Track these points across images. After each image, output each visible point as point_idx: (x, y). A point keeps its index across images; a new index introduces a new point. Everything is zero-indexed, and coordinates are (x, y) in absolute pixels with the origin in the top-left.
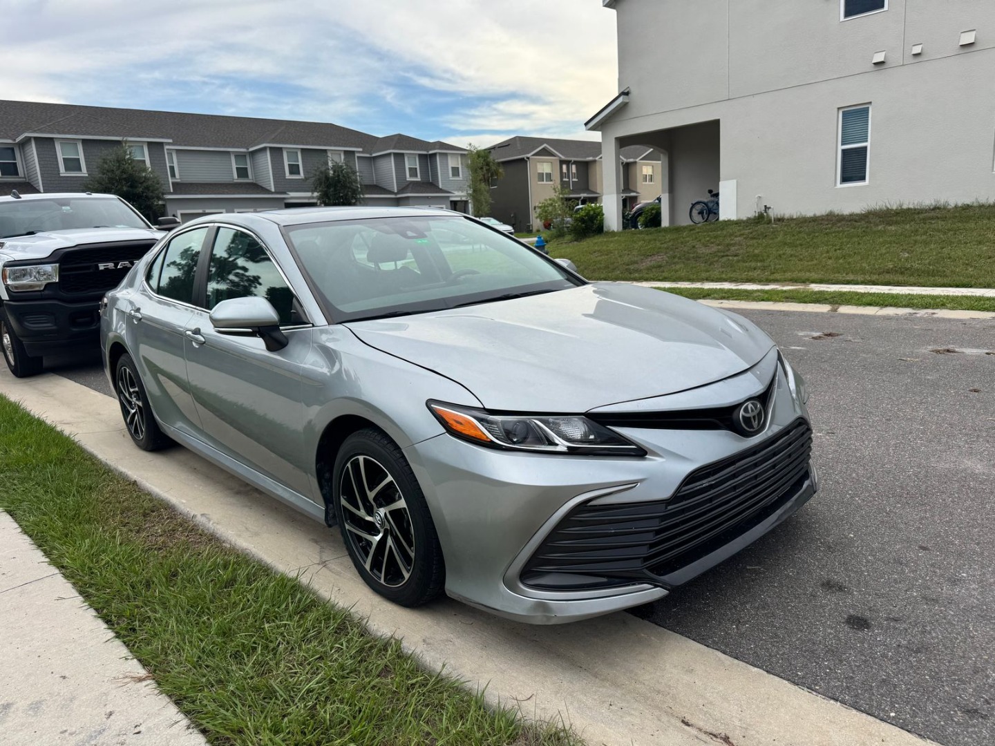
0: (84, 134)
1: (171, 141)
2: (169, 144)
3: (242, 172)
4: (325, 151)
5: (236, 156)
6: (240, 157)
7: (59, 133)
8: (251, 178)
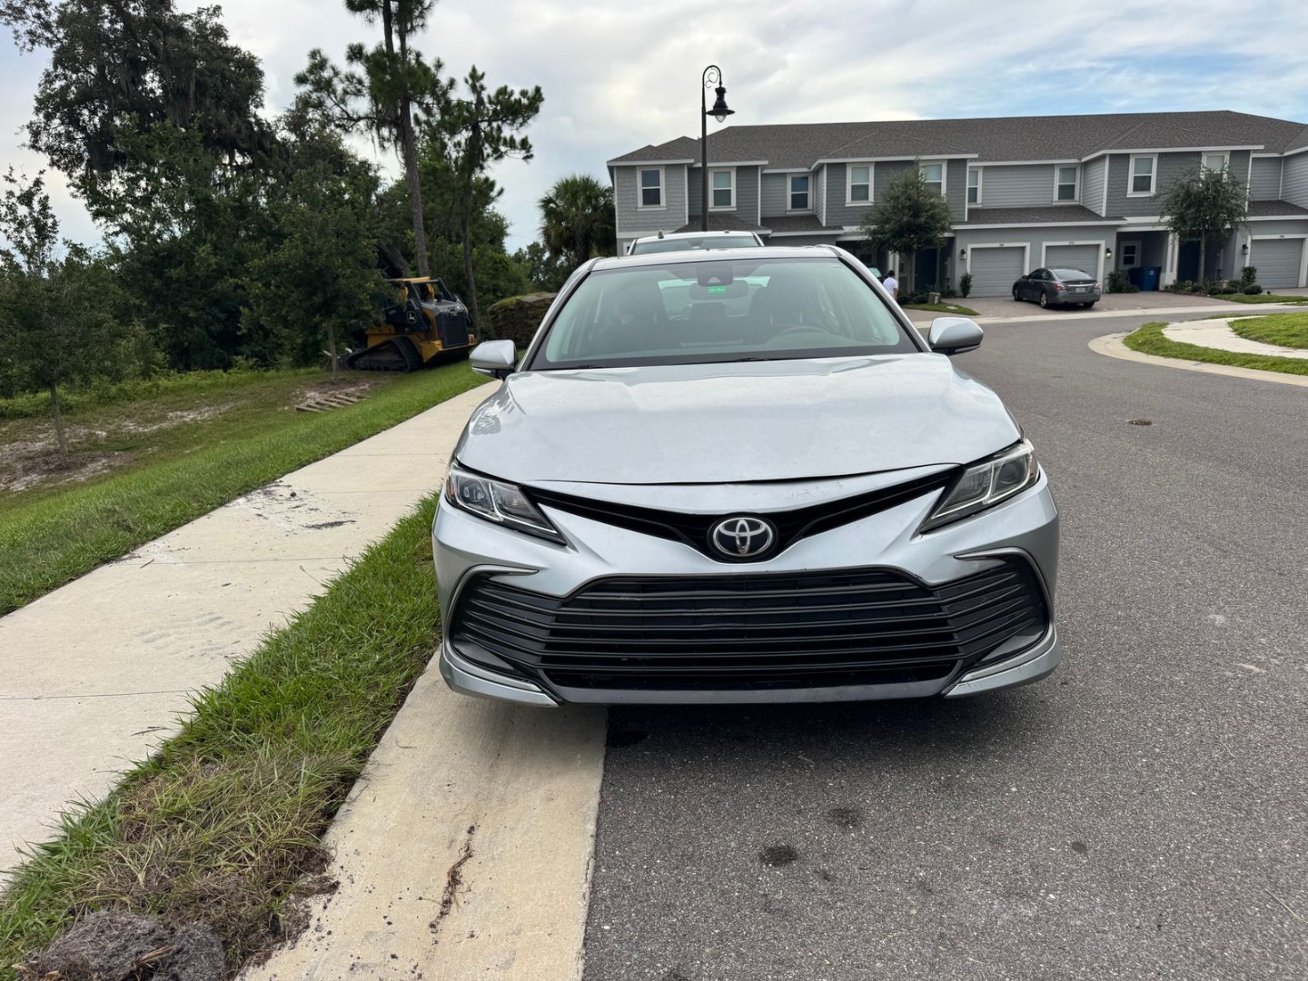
0: (879, 156)
1: (976, 156)
2: (975, 160)
3: (1067, 192)
4: (1199, 154)
5: (1061, 170)
6: (1068, 170)
7: (853, 157)
8: (1077, 200)
